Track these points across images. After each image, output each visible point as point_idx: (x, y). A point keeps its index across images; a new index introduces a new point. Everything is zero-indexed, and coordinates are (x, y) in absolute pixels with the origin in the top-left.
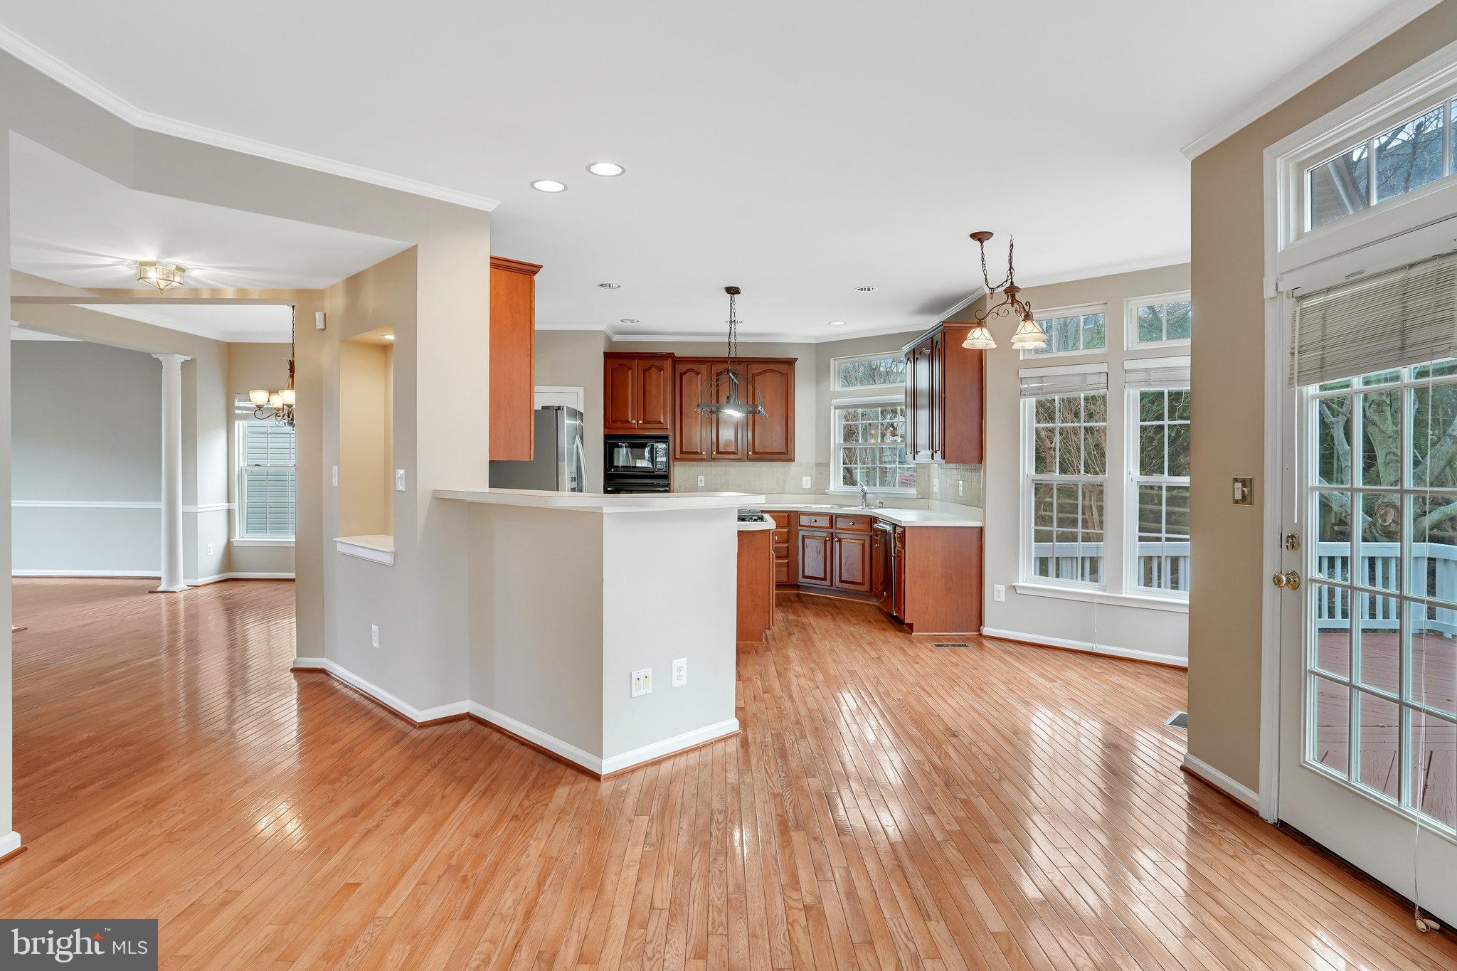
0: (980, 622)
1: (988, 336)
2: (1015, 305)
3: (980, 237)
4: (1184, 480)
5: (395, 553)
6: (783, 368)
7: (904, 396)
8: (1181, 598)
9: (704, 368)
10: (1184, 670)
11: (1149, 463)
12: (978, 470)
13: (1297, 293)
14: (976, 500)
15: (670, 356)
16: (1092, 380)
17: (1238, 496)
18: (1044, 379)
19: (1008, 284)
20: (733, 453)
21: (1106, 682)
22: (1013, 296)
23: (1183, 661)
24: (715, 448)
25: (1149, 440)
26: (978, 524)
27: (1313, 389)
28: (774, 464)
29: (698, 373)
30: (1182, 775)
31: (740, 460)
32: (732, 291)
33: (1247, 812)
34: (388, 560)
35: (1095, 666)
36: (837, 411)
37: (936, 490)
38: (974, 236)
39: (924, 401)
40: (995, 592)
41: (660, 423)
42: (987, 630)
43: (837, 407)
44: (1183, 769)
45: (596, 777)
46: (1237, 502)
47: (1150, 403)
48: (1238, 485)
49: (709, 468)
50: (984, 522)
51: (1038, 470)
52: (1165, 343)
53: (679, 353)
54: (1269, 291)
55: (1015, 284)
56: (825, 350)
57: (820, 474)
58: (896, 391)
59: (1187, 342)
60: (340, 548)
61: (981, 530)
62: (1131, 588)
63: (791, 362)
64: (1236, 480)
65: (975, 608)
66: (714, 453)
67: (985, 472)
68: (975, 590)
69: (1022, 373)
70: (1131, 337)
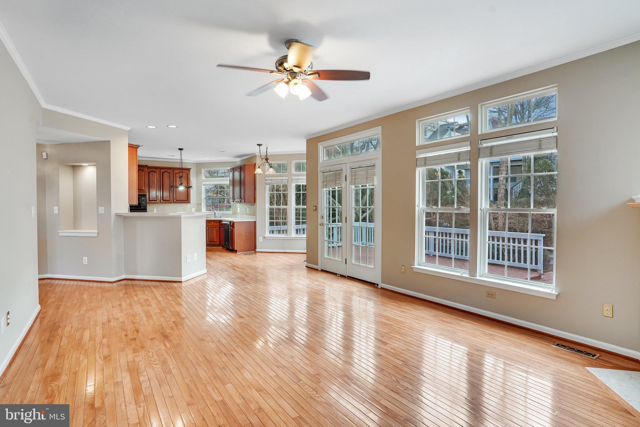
0: (255, 248)
1: (261, 171)
2: (268, 163)
3: (259, 145)
4: (305, 207)
5: (98, 233)
6: (187, 171)
7: (229, 182)
8: (305, 236)
9: (157, 171)
10: (306, 253)
11: (298, 203)
12: (254, 205)
13: (323, 172)
14: (254, 214)
15: (146, 166)
16: (284, 181)
17: (314, 209)
18: (272, 180)
19: (266, 158)
20: (169, 200)
21: (289, 257)
22: (267, 161)
23: (305, 251)
24: (162, 199)
25: (298, 197)
26: (255, 220)
27: (325, 189)
28: (182, 204)
29: (155, 172)
30: (306, 267)
31: (171, 203)
32: (181, 149)
33: (316, 270)
34: (96, 235)
35: (286, 255)
36: (204, 186)
37: (239, 211)
38: (258, 145)
39: (237, 184)
40: (259, 239)
41: (143, 190)
42: (257, 250)
43: (204, 185)
44: (306, 266)
45: (181, 282)
46: (314, 210)
47: (298, 188)
48: (314, 207)
49: (158, 206)
50: (256, 219)
51: (270, 205)
52: (301, 173)
53: (150, 165)
54: (319, 170)
55: (268, 158)
56: (199, 166)
57: (198, 207)
58: (226, 180)
59: (305, 173)
60: (60, 234)
61: (255, 222)
62: (294, 235)
63: (189, 170)
64: (314, 206)
65: (254, 244)
66: (162, 200)
67: (256, 205)
68: (254, 239)
69: (266, 178)
70: (293, 171)
